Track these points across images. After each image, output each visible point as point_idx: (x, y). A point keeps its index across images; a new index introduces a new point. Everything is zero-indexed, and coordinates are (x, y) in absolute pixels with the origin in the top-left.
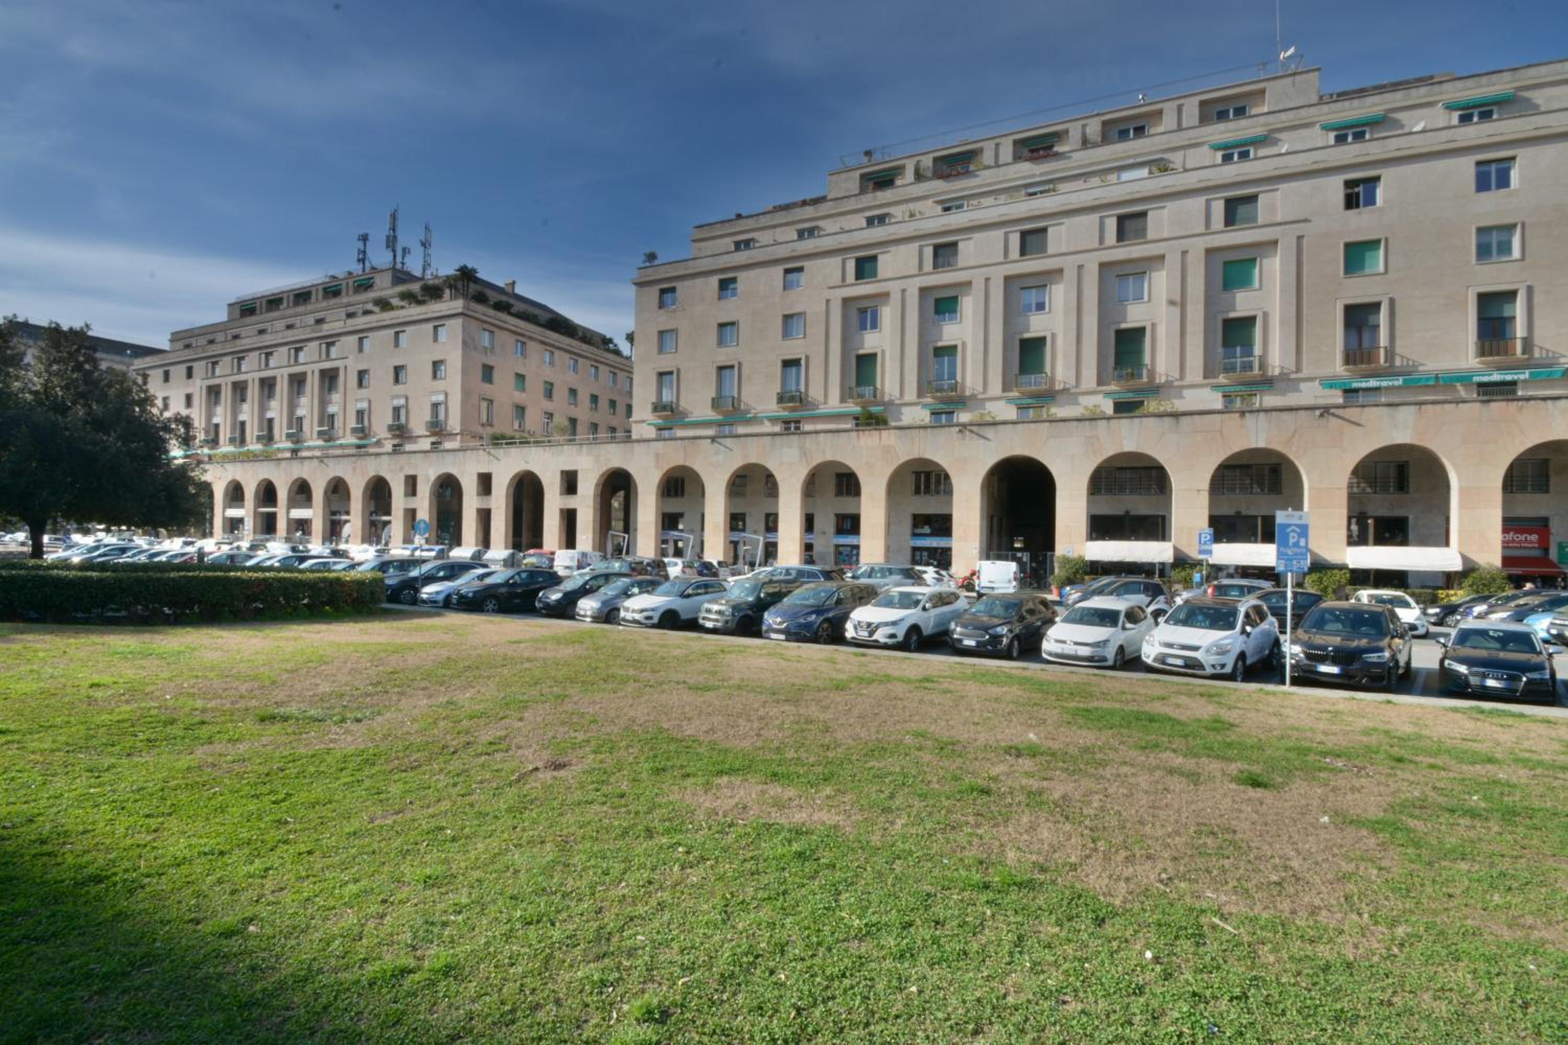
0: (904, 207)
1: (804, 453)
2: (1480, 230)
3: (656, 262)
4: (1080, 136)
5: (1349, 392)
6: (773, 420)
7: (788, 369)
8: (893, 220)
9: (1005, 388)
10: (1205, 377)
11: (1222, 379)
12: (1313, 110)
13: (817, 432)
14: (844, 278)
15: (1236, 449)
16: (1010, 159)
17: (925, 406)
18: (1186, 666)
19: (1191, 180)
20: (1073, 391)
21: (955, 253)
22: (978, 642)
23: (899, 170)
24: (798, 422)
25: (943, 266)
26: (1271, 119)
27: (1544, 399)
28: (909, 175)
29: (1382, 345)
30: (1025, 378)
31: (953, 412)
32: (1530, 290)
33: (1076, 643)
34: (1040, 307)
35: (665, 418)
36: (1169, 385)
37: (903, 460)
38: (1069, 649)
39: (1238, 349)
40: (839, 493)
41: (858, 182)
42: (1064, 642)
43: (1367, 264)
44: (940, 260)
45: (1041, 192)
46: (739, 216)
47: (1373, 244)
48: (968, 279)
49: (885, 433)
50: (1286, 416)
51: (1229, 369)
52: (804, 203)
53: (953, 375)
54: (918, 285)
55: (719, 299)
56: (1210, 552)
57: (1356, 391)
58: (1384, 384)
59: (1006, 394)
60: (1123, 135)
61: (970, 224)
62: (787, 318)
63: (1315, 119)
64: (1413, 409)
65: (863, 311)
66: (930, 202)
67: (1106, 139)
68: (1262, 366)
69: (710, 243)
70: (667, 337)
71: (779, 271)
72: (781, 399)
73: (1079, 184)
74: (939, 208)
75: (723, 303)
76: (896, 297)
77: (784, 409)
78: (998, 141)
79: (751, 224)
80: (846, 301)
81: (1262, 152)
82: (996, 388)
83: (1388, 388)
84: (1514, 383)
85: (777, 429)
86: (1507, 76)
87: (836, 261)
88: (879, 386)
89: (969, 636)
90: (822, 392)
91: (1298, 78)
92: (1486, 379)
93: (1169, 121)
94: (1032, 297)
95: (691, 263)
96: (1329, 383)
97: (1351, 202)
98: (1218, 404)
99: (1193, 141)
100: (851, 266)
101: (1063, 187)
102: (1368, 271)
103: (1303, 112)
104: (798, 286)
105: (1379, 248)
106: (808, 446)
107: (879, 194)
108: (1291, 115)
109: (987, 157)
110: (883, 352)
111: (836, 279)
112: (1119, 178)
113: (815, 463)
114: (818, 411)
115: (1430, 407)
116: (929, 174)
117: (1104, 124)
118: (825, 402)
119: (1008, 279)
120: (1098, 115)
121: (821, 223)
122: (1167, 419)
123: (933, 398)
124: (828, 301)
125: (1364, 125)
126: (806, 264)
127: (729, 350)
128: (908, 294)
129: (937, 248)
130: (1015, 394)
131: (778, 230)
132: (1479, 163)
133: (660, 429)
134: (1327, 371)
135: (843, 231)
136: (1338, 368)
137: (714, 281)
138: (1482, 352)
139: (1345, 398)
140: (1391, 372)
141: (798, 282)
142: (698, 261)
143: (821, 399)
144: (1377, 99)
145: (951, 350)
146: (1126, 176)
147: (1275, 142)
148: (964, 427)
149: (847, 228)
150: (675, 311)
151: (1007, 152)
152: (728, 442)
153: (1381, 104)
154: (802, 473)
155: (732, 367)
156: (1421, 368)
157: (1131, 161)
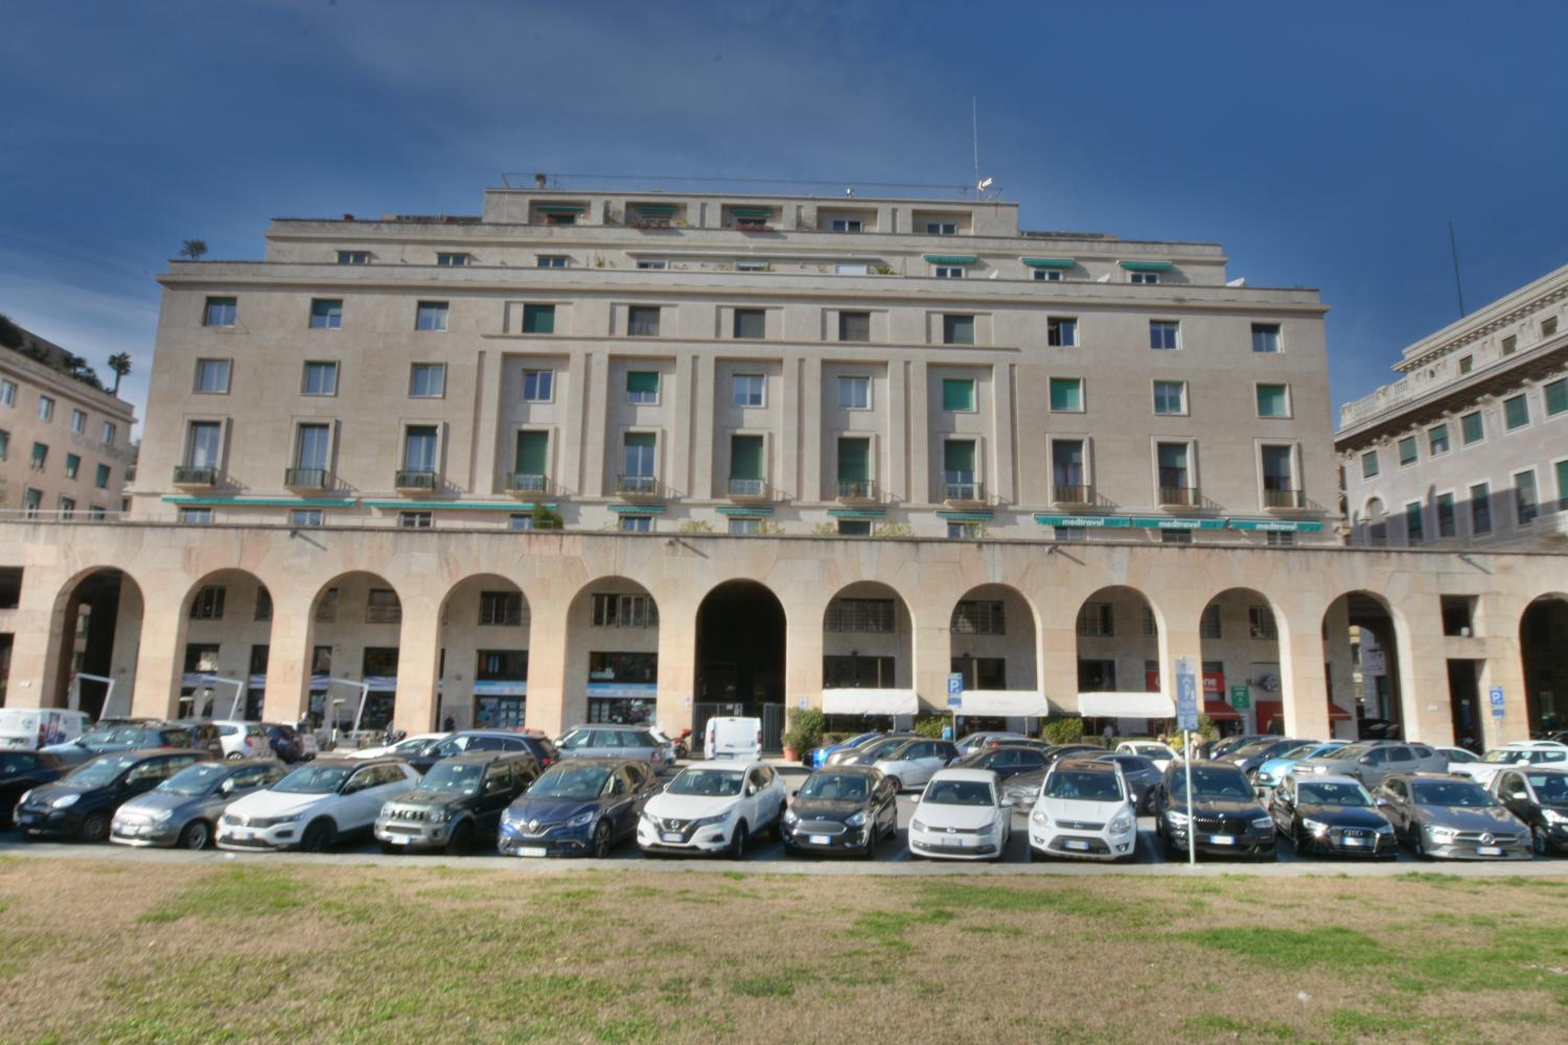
0: (591, 252)
1: (445, 560)
2: (1158, 384)
3: (202, 257)
4: (794, 217)
5: (1061, 529)
6: (387, 510)
7: (416, 439)
8: (573, 266)
9: (715, 493)
10: (931, 501)
11: (946, 504)
12: (1015, 244)
13: (468, 532)
14: (506, 328)
15: (975, 584)
16: (717, 223)
17: (612, 507)
18: (1090, 850)
19: (912, 288)
20: (793, 503)
21: (657, 321)
22: (833, 839)
23: (583, 208)
24: (426, 515)
25: (640, 333)
26: (979, 243)
27: (1226, 548)
28: (596, 215)
29: (1085, 483)
30: (738, 483)
31: (649, 518)
32: (1196, 444)
33: (959, 831)
34: (756, 400)
35: (198, 493)
36: (894, 506)
37: (592, 578)
38: (951, 839)
39: (959, 474)
40: (485, 619)
41: (526, 209)
42: (943, 830)
43: (1069, 401)
44: (637, 325)
45: (755, 269)
46: (349, 218)
47: (1074, 383)
48: (672, 354)
49: (567, 540)
50: (1018, 549)
51: (952, 494)
52: (451, 220)
53: (648, 469)
54: (607, 351)
55: (311, 326)
56: (958, 702)
57: (1064, 528)
58: (1089, 523)
59: (716, 501)
60: (838, 227)
61: (675, 289)
62: (419, 368)
63: (1018, 252)
64: (1126, 550)
65: (530, 375)
66: (623, 252)
67: (821, 227)
68: (983, 494)
69: (298, 246)
70: (214, 371)
71: (411, 302)
72: (402, 480)
73: (795, 268)
74: (634, 263)
75: (316, 333)
76: (577, 362)
77: (407, 495)
78: (704, 200)
79: (367, 231)
80: (507, 358)
81: (973, 274)
82: (703, 492)
83: (1092, 528)
84: (1188, 531)
85: (392, 522)
86: (1165, 248)
87: (495, 304)
88: (548, 473)
89: (820, 830)
90: (467, 476)
91: (999, 209)
92: (1168, 525)
93: (882, 224)
94: (747, 386)
95: (265, 268)
96: (1043, 518)
97: (1054, 339)
98: (944, 533)
99: (910, 249)
100: (517, 314)
101: (780, 268)
102: (1069, 409)
103: (1007, 243)
104: (437, 327)
105: (1078, 387)
106: (452, 550)
107: (557, 230)
108: (997, 243)
109: (692, 216)
110: (557, 430)
111: (495, 325)
112: (837, 271)
113: (461, 577)
114: (458, 502)
115: (1139, 549)
116: (621, 219)
117: (820, 210)
118: (471, 490)
119: (720, 362)
120: (813, 199)
121: (474, 251)
122: (907, 545)
123: (622, 496)
124: (482, 354)
125: (1057, 267)
126: (452, 300)
127: (322, 402)
128: (594, 360)
129: (634, 310)
130: (727, 501)
131: (409, 248)
132: (1153, 322)
133: (185, 508)
134: (1038, 506)
135: (504, 267)
136: (1050, 503)
137: (304, 300)
138: (1165, 499)
139: (1057, 535)
140: (1093, 512)
141: (438, 321)
142: (280, 267)
143: (465, 487)
144: (1067, 245)
145: (647, 439)
146: (845, 270)
147: (983, 267)
148: (674, 538)
149: (510, 264)
150: (232, 332)
151: (714, 216)
152: (321, 537)
153: (1071, 251)
154: (443, 588)
155: (325, 426)
156: (1117, 510)
157: (849, 256)
